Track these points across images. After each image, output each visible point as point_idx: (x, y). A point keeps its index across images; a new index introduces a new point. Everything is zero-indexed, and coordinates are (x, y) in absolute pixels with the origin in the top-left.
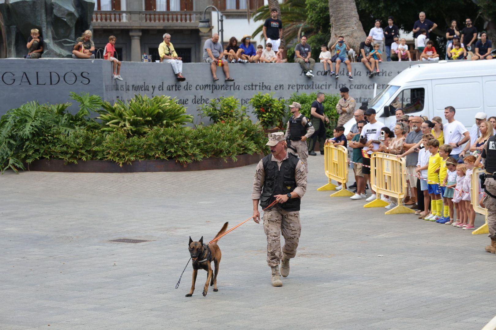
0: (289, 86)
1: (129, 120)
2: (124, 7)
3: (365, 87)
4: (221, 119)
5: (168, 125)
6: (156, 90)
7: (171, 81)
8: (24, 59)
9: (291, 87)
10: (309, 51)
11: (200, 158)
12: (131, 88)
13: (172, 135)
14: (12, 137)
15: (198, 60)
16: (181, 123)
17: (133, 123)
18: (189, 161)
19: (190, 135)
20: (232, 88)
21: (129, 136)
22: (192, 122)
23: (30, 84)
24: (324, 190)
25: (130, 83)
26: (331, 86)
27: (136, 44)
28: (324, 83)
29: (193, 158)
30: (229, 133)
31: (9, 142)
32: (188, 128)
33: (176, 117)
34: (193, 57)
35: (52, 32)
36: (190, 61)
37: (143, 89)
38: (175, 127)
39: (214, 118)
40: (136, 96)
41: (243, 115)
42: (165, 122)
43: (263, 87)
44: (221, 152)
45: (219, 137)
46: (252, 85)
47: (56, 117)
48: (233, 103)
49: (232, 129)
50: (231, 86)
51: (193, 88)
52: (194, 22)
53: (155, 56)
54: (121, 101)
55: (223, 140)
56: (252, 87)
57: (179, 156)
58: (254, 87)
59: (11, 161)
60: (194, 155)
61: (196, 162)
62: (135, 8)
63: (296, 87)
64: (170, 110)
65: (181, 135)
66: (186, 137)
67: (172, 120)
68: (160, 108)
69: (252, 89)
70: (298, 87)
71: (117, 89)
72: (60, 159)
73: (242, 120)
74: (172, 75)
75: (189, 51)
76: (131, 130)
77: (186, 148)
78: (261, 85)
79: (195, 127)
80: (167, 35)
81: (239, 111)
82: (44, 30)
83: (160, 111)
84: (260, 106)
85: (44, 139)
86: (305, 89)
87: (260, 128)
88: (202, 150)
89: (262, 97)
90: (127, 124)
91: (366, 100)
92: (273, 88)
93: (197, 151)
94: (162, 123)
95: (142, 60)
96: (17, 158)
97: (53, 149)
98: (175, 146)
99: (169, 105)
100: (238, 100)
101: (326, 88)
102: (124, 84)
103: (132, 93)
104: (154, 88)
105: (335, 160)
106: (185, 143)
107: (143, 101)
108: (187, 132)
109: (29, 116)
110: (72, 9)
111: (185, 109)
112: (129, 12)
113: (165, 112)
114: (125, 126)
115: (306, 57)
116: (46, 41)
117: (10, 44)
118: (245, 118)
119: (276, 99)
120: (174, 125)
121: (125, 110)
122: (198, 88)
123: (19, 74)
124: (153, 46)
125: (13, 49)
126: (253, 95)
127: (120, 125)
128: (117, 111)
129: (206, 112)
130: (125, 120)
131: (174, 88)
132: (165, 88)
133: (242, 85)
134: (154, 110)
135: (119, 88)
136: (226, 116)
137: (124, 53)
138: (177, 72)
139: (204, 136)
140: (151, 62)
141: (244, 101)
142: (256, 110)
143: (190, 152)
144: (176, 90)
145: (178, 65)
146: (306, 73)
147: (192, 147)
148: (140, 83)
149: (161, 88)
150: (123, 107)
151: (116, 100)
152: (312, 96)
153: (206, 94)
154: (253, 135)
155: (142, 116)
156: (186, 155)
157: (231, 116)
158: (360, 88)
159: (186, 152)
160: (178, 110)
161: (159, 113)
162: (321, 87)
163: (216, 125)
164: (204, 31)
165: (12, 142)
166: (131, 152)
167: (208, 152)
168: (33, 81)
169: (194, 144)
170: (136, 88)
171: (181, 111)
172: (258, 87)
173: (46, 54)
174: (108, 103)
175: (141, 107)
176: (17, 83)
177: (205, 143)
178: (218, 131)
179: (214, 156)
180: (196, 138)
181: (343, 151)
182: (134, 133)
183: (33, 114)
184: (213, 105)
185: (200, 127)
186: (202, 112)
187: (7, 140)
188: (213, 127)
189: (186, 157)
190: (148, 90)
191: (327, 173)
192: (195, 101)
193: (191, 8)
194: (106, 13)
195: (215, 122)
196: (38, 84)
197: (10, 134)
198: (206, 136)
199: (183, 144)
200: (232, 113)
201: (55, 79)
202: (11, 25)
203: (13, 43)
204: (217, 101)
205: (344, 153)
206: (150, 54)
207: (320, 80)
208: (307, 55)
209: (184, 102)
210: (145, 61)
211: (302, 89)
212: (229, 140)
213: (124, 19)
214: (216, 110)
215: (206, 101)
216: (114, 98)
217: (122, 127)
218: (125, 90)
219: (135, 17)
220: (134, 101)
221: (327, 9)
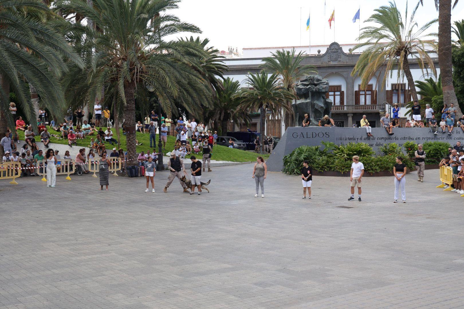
0: (423, 138)
1: (346, 153)
2: (345, 104)
3: (462, 139)
4: (389, 153)
5: (364, 156)
6: (359, 140)
7: (366, 136)
8: (301, 127)
9: (423, 139)
10: (436, 122)
11: (378, 171)
12: (347, 139)
13: (365, 160)
14: (296, 160)
15: (379, 126)
16: (370, 155)
17: (348, 155)
18: (373, 172)
19: (374, 160)
20: (395, 139)
21: (346, 160)
22: (375, 154)
23: (304, 138)
24: (440, 187)
25: (347, 137)
26: (444, 139)
27: (350, 119)
28: (441, 137)
29: (375, 171)
30: (393, 160)
31: (295, 162)
32: (373, 157)
33: (368, 152)
34: (376, 125)
35: (314, 115)
36: (375, 127)
37: (353, 139)
38: (367, 157)
39: (386, 153)
40: (350, 143)
41: (400, 152)
42: (362, 154)
43: (410, 138)
44: (389, 168)
45: (388, 161)
46: (404, 138)
47: (315, 152)
48: (395, 146)
49: (394, 158)
50: (394, 138)
51: (376, 139)
52: (377, 109)
53: (359, 125)
54: (343, 145)
55: (390, 163)
56: (405, 138)
57: (369, 170)
58: (405, 139)
59: (295, 170)
60: (376, 169)
61: (377, 173)
62: (351, 104)
63: (426, 139)
64: (365, 149)
65: (370, 160)
66: (372, 161)
67: (366, 153)
68: (360, 148)
69: (405, 140)
70: (428, 139)
71: (341, 140)
72: (316, 170)
73: (399, 153)
74: (366, 133)
75: (374, 122)
76: (347, 158)
77: (372, 166)
78: (409, 137)
79: (376, 157)
80: (364, 116)
81: (398, 149)
82: (310, 114)
83: (361, 149)
84: (408, 148)
85: (309, 161)
86: (431, 139)
87: (408, 157)
88: (379, 167)
89: (409, 143)
90: (345, 155)
91: (462, 145)
92: (415, 139)
93: (377, 168)
94: (361, 155)
95: (353, 127)
96: (298, 169)
97: (313, 165)
98: (367, 165)
99: (365, 147)
100: (398, 144)
101: (442, 139)
102: (344, 137)
103: (348, 141)
104: (358, 139)
105: (446, 173)
106: (372, 164)
107: (353, 145)
108: (373, 159)
109: (303, 151)
110: (323, 105)
111: (372, 149)
112: (347, 106)
113: (363, 150)
114: (344, 156)
115: (434, 125)
116: (311, 119)
117: (296, 121)
118: (401, 153)
119: (416, 144)
120: (367, 156)
121: (345, 149)
122: (378, 139)
123: (299, 134)
124: (358, 120)
125: (297, 123)
126: (405, 142)
127: (342, 155)
128: (341, 149)
129: (382, 150)
130: (344, 153)
131: (367, 139)
132: (363, 139)
133: (399, 138)
134: (358, 149)
135: (342, 139)
136: (391, 152)
137: (345, 123)
138: (368, 132)
139: (381, 161)
140: (357, 128)
141: (400, 145)
142: (406, 149)
143: (374, 168)
144: (368, 140)
145: (369, 129)
146: (434, 133)
147: (375, 166)
148: (352, 137)
149: (361, 139)
150: (344, 148)
151: (340, 145)
152: (435, 143)
153: (382, 142)
154: (404, 161)
155: (352, 151)
156: (372, 169)
157: (394, 152)
158: (459, 139)
159: (372, 168)
160: (369, 149)
161: (360, 150)
162: (439, 138)
163: (387, 156)
164: (381, 113)
165: (296, 162)
166: (347, 167)
167: (383, 168)
168: (305, 136)
169: (376, 164)
170: (350, 139)
171: (370, 149)
172: (407, 139)
173: (311, 125)
174: (337, 146)
175: (352, 148)
176: (298, 137)
177: (381, 164)
178: (388, 159)
179: (385, 170)
180: (377, 162)
181: (450, 169)
182: (348, 159)
183: (305, 150)
184: (385, 147)
185: (379, 157)
186: (380, 150)
187: (294, 161)
188: (385, 156)
189: (372, 170)
190: (355, 140)
191: (441, 180)
192: (377, 145)
193: (376, 103)
194: (337, 106)
195: (386, 154)
196: (307, 137)
197: (295, 159)
198: (382, 161)
199: (371, 164)
200: (394, 150)
201: (314, 135)
202: (297, 113)
203: (298, 120)
204: (387, 145)
205: (450, 170)
206: (356, 124)
207: (440, 135)
208: (435, 123)
209: (372, 145)
210: (354, 127)
211: (429, 139)
212: (393, 163)
213: (345, 108)
214: (386, 149)
215: (382, 145)
216: (340, 143)
217: (343, 156)
218: (345, 140)
219: (350, 108)
220: (348, 145)
221: (442, 102)
